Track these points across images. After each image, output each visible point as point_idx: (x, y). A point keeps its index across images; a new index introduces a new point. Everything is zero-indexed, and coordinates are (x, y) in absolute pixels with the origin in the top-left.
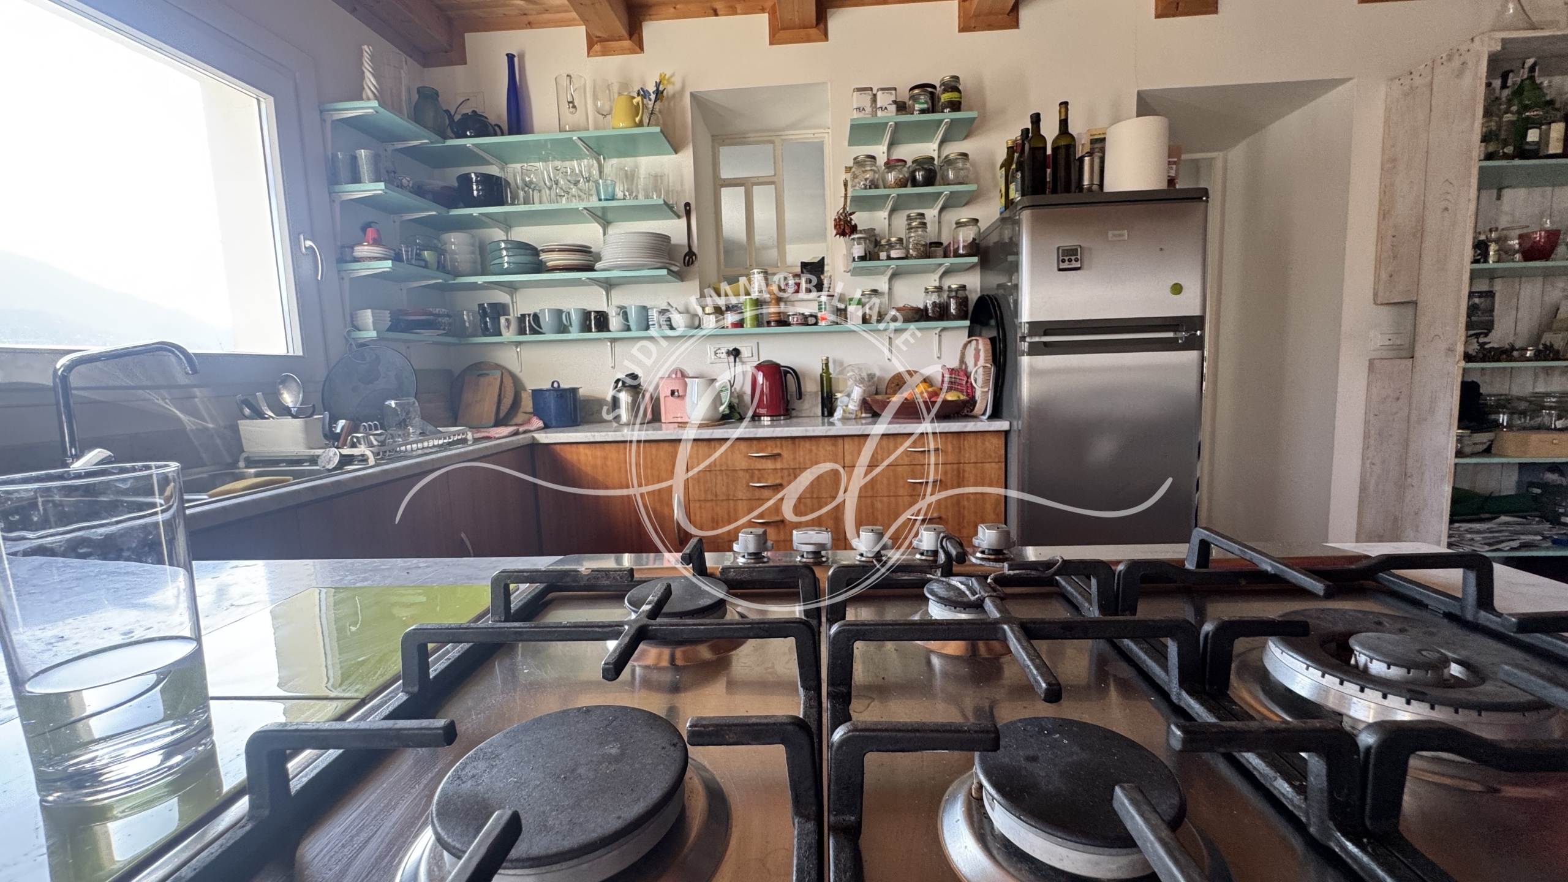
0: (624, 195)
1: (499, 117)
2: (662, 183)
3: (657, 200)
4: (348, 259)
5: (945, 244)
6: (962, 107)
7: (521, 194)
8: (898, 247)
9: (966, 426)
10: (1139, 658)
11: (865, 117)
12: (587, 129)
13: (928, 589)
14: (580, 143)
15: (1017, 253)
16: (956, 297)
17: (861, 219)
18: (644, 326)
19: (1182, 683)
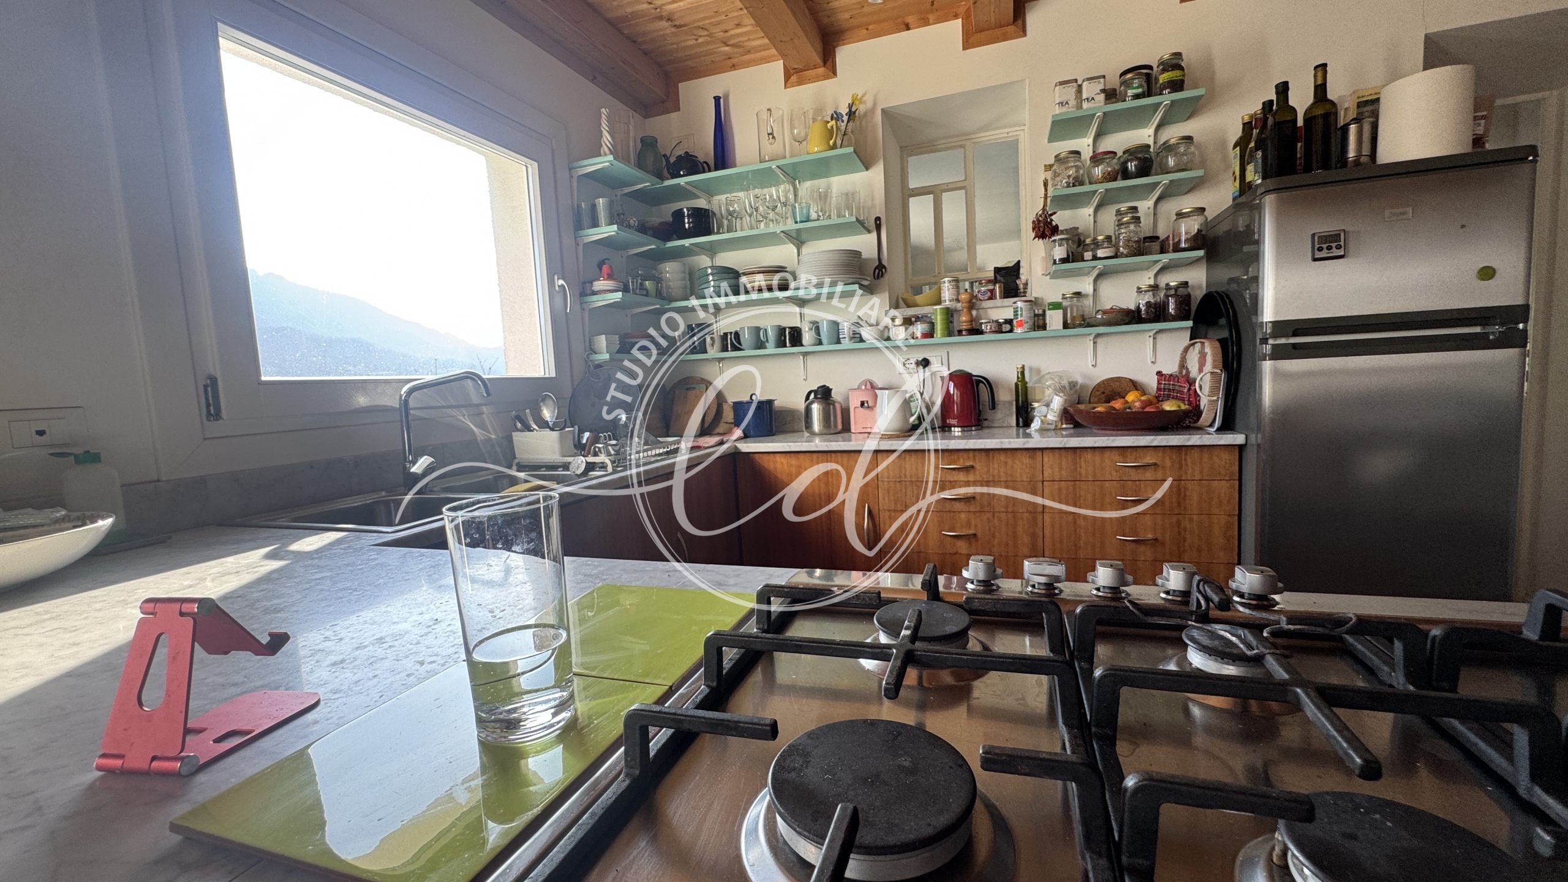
0: (818, 216)
1: (707, 154)
2: (853, 201)
3: (849, 218)
4: (588, 292)
5: (1162, 237)
6: (1185, 86)
7: (725, 222)
8: (1106, 245)
9: (1188, 440)
10: (1468, 740)
11: (1070, 111)
12: (785, 158)
13: (1186, 634)
14: (778, 171)
15: (1258, 243)
16: (1175, 296)
17: (1063, 219)
18: (835, 340)
19: (1535, 777)
